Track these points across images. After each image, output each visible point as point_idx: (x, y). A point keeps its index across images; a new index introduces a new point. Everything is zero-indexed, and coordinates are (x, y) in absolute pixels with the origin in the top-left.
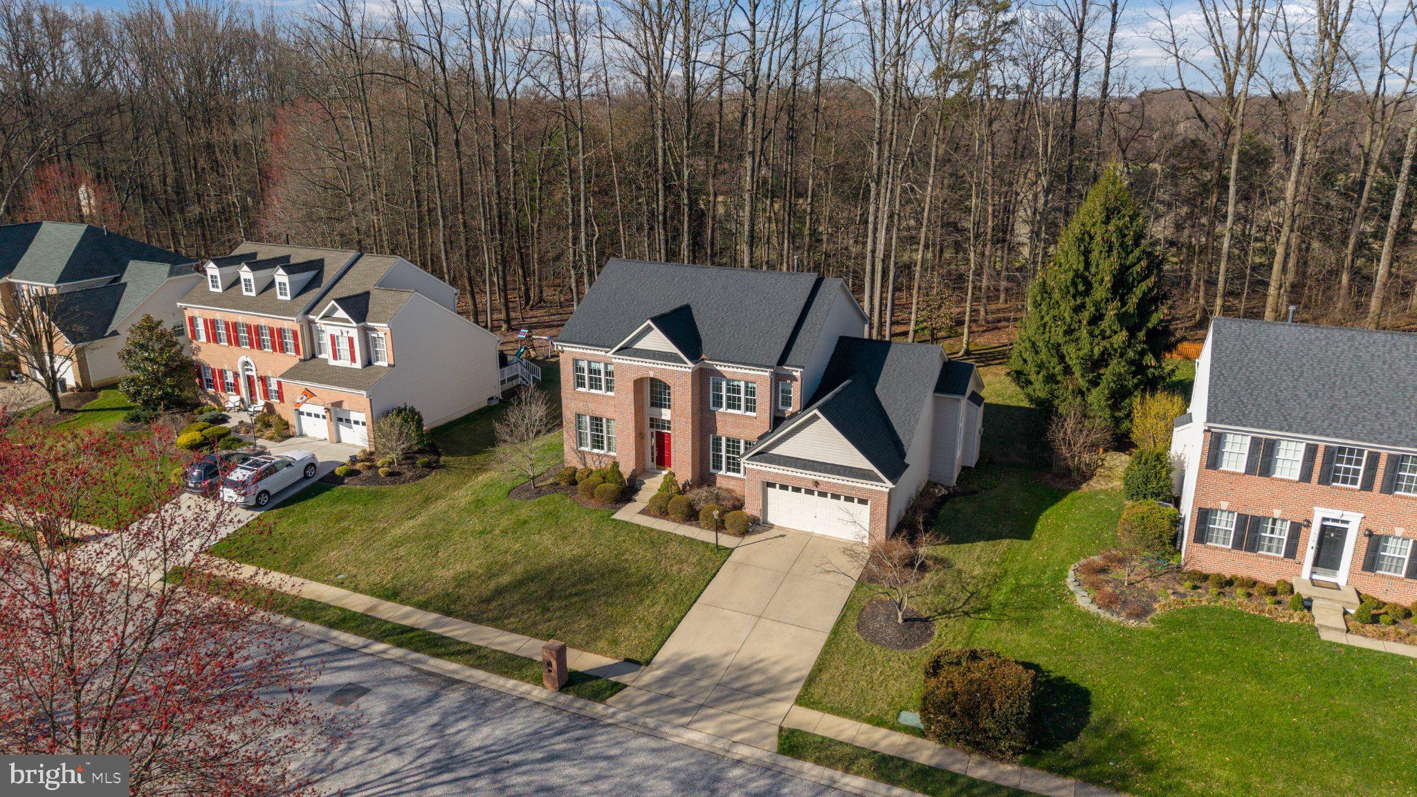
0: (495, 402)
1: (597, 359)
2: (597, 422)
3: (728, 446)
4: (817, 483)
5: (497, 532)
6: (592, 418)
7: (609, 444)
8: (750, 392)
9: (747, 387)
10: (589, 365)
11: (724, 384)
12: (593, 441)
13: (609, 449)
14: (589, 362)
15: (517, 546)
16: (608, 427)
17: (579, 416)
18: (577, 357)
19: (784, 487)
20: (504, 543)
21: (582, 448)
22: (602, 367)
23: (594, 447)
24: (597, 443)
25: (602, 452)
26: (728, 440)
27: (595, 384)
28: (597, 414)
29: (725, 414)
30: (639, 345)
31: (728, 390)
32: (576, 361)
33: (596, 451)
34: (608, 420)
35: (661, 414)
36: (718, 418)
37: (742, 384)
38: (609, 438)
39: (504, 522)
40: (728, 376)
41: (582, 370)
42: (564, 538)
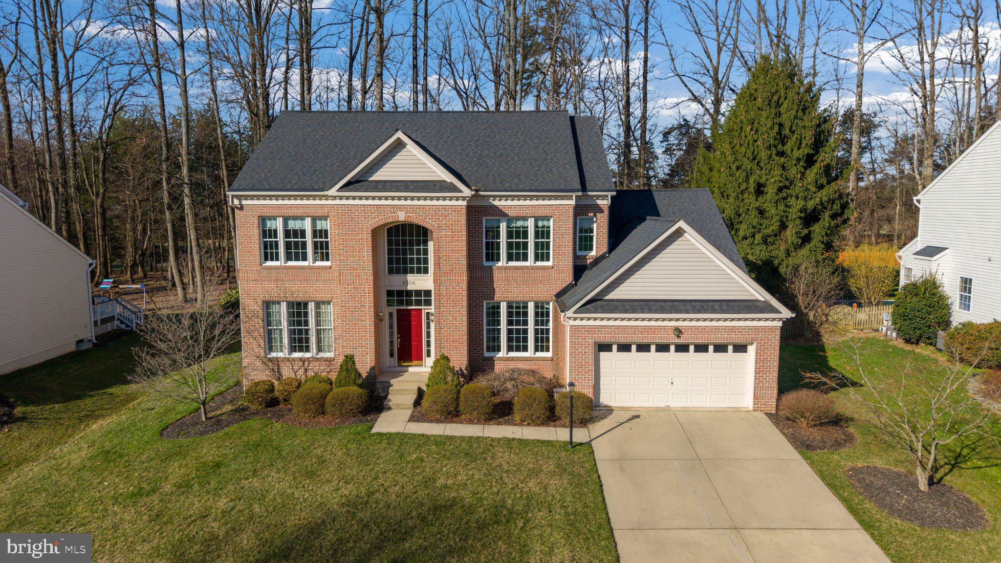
0: (86, 346)
1: (299, 212)
2: (298, 310)
3: (510, 314)
4: (678, 332)
5: (168, 488)
6: (290, 305)
7: (319, 340)
8: (542, 233)
9: (536, 226)
10: (285, 224)
11: (503, 227)
12: (292, 340)
13: (320, 349)
14: (286, 220)
15: (222, 503)
16: (318, 315)
17: (267, 304)
18: (267, 213)
19: (624, 348)
20: (194, 504)
21: (274, 355)
22: (307, 225)
23: (293, 349)
24: (299, 342)
25: (308, 355)
26: (509, 307)
27: (295, 250)
28: (300, 298)
29: (506, 268)
30: (382, 175)
31: (510, 235)
32: (263, 220)
33: (297, 355)
34: (318, 304)
35: (406, 283)
36: (496, 275)
37: (530, 224)
38: (318, 332)
39: (176, 471)
40: (511, 213)
41: (274, 233)
42: (310, 474)
